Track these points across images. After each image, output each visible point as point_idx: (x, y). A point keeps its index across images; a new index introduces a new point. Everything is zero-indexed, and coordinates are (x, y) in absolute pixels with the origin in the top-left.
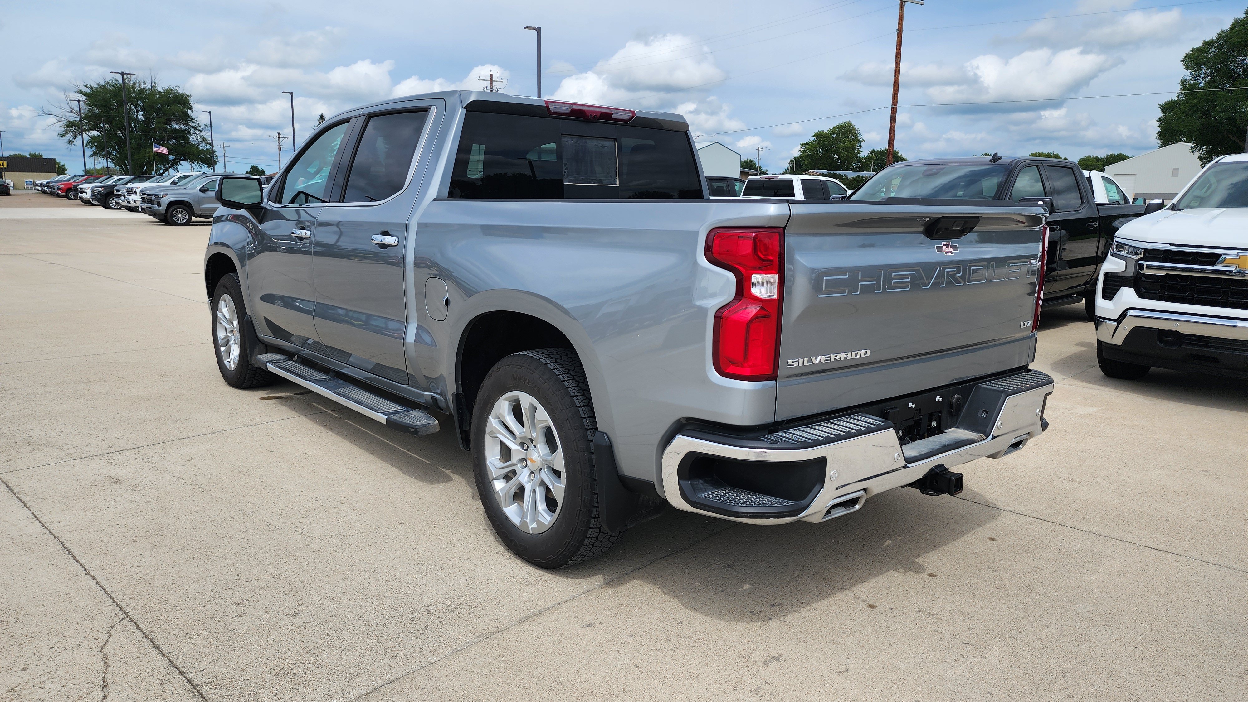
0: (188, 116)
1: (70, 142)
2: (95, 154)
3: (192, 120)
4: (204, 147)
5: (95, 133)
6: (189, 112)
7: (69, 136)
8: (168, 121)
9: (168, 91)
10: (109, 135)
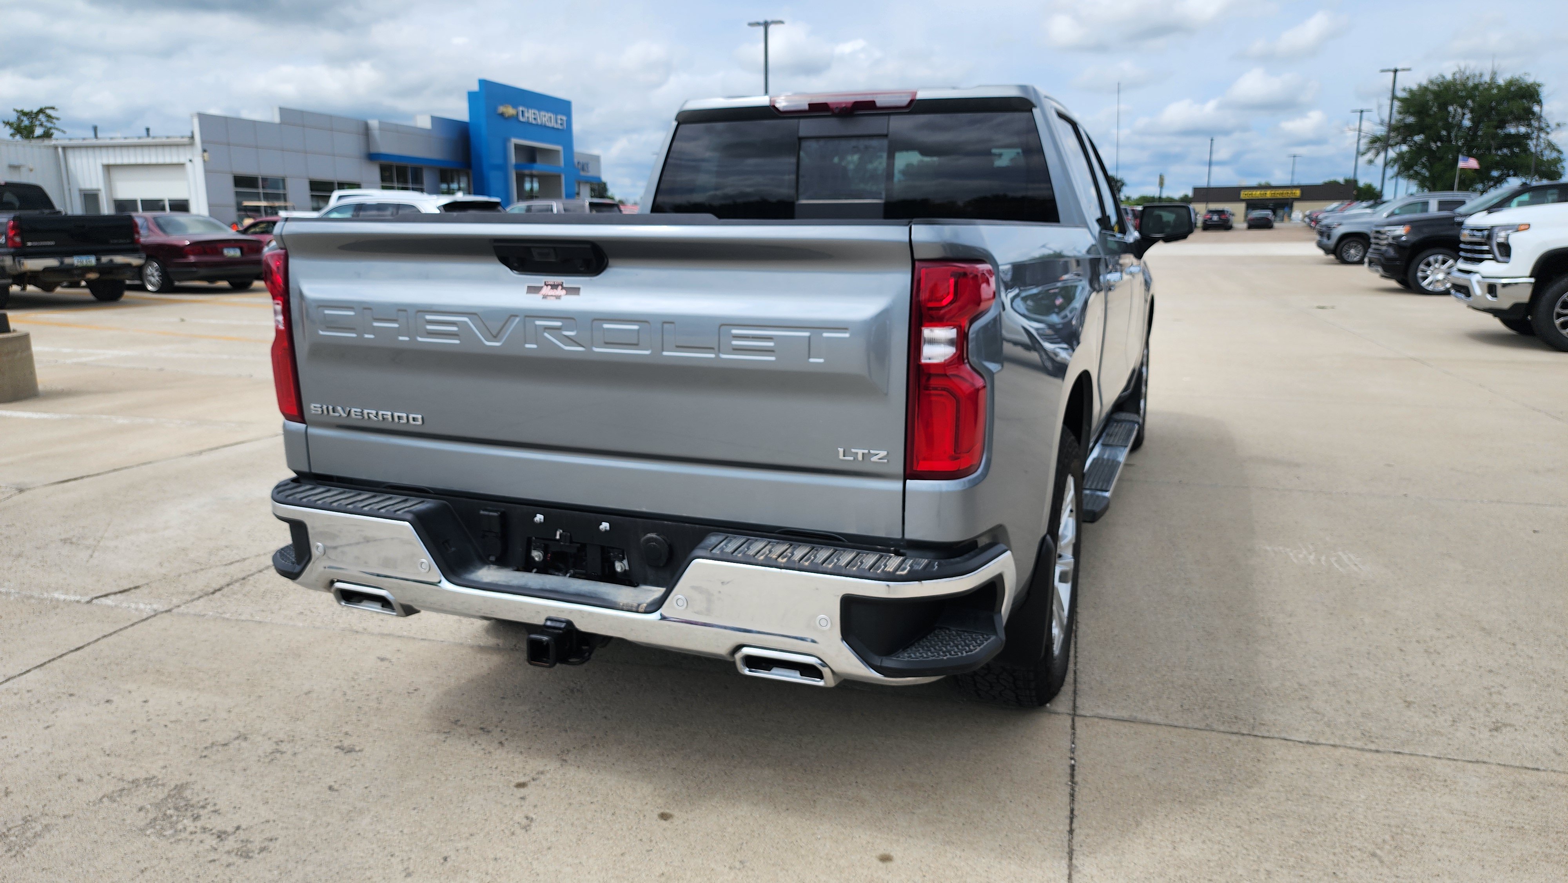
0: (1533, 113)
1: (1371, 162)
2: (1398, 174)
3: (1539, 118)
4: (1549, 155)
5: (1405, 148)
6: (1536, 108)
7: (1370, 155)
8: (1502, 124)
9: (1510, 83)
10: (1418, 151)
